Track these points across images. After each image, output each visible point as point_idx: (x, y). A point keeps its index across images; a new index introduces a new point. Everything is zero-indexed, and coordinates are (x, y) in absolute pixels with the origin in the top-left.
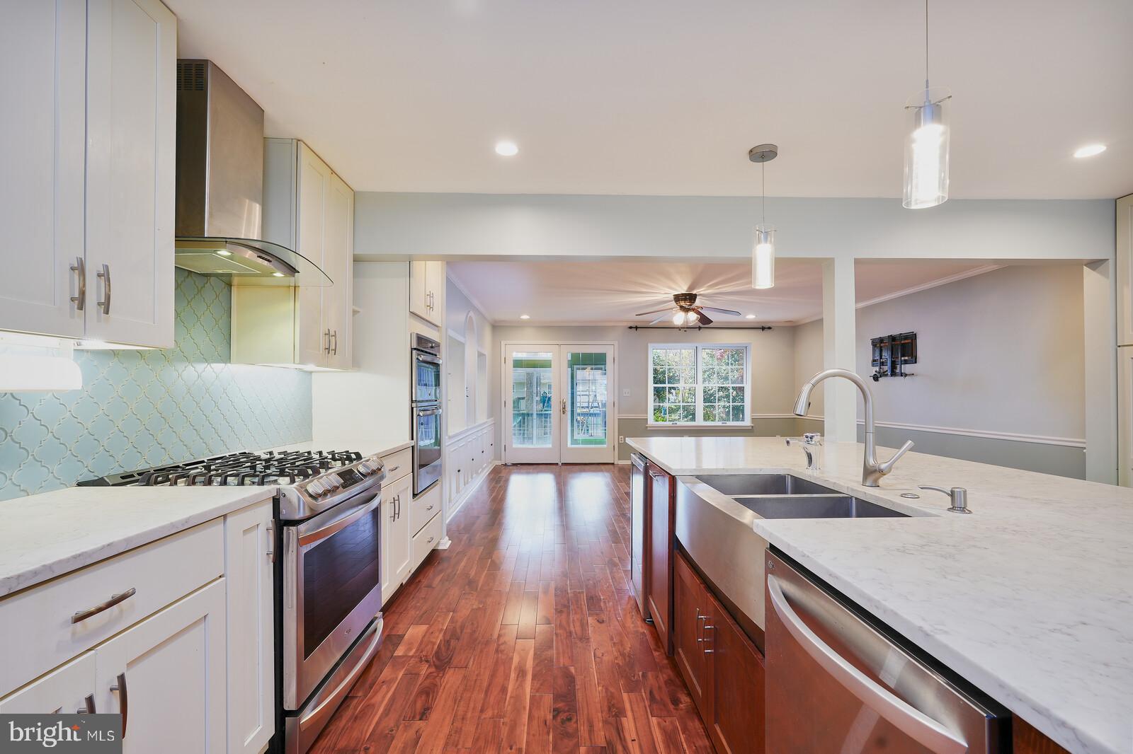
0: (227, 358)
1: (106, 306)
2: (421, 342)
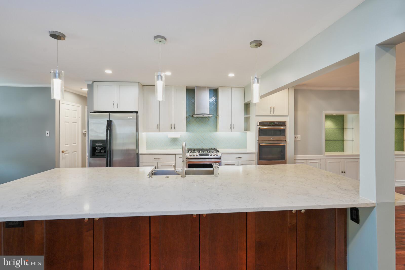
0: (216, 131)
2: (263, 123)
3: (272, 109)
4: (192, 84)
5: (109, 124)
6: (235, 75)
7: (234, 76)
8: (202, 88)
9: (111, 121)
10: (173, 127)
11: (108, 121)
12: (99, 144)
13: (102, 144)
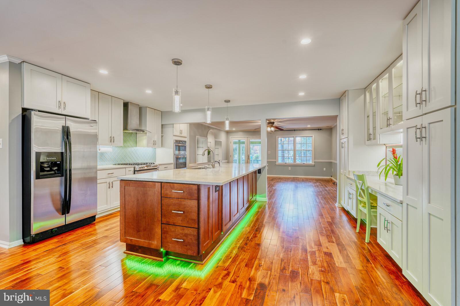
0: (136, 146)
1: (114, 141)
2: (177, 141)
3: (181, 132)
5: (66, 133)
8: (133, 104)
9: (68, 128)
10: (112, 141)
11: (63, 127)
12: (51, 159)
13: (55, 158)
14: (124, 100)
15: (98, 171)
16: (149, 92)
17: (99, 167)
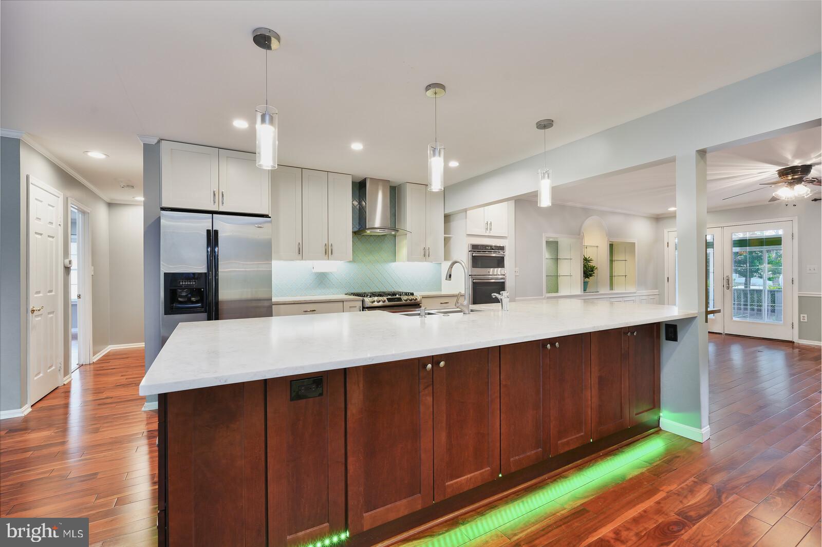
0: (395, 261)
1: (332, 253)
2: (475, 247)
3: (489, 226)
4: (361, 173)
5: (212, 238)
6: (459, 163)
7: (458, 166)
8: (376, 181)
9: (216, 232)
10: (328, 252)
11: (208, 231)
12: (186, 283)
13: (194, 283)
14: (353, 176)
15: (273, 306)
16: (357, 146)
17: (274, 299)
